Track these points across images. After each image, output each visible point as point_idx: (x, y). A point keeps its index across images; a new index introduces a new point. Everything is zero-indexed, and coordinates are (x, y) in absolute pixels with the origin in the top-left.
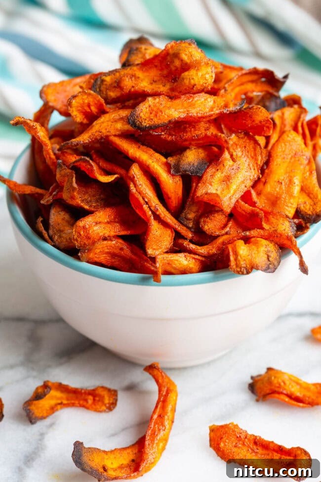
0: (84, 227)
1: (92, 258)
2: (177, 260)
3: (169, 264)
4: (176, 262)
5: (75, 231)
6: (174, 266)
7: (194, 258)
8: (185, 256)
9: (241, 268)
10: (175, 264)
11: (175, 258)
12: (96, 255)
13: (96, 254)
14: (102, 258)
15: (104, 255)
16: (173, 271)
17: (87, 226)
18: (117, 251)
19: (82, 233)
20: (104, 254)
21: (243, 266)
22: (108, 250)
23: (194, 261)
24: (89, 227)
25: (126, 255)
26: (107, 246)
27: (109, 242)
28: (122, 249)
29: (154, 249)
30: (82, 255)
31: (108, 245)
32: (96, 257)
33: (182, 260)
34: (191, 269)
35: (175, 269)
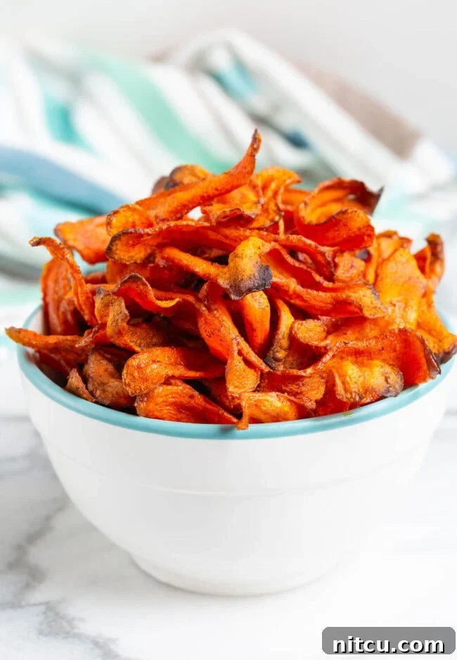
0: (139, 367)
1: (153, 411)
2: (267, 401)
3: (256, 405)
4: (266, 403)
5: (127, 373)
6: (264, 408)
7: (289, 400)
8: (277, 395)
9: (351, 394)
10: (265, 406)
11: (264, 398)
12: (157, 407)
13: (157, 404)
14: (165, 412)
15: (168, 407)
16: (262, 417)
17: (142, 366)
18: (185, 400)
19: (136, 374)
20: (167, 405)
21: (354, 390)
22: (173, 400)
23: (288, 403)
24: (146, 366)
25: (198, 404)
26: (172, 393)
27: (175, 388)
28: (192, 397)
29: (236, 387)
30: (139, 405)
31: (173, 391)
32: (157, 411)
33: (274, 401)
34: (286, 413)
35: (265, 413)
